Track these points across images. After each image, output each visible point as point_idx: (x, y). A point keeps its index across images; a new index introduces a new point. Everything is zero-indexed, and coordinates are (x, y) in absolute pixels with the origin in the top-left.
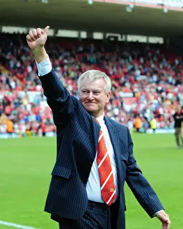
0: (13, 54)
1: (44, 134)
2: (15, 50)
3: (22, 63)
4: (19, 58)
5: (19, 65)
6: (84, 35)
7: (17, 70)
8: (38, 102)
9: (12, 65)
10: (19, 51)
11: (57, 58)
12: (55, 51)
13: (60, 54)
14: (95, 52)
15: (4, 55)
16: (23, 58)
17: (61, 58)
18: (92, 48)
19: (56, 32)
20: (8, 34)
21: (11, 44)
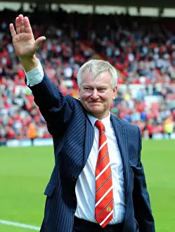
0: (110, 40)
1: (151, 136)
2: (112, 35)
3: (121, 50)
4: (117, 45)
5: (117, 53)
7: (115, 59)
8: (143, 98)
9: (109, 52)
10: (118, 36)
11: (164, 43)
12: (161, 35)
13: (168, 38)
15: (99, 40)
16: (123, 44)
17: (168, 43)
19: (161, 12)
20: (103, 16)
21: (108, 27)
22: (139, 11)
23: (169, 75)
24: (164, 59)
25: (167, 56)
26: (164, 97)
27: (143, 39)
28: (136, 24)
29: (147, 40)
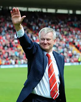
0: (34, 23)
2: (35, 20)
3: (39, 27)
4: (37, 25)
5: (37, 28)
6: (71, 12)
7: (36, 31)
9: (34, 28)
10: (37, 21)
11: (57, 24)
12: (56, 21)
13: (59, 22)
14: (77, 21)
15: (29, 23)
16: (40, 25)
17: (59, 24)
18: (76, 18)
19: (56, 11)
20: (31, 12)
21: (33, 17)
22: (47, 10)
23: (60, 38)
24: (57, 31)
25: (58, 30)
26: (57, 48)
27: (48, 22)
28: (45, 16)
29: (50, 23)
